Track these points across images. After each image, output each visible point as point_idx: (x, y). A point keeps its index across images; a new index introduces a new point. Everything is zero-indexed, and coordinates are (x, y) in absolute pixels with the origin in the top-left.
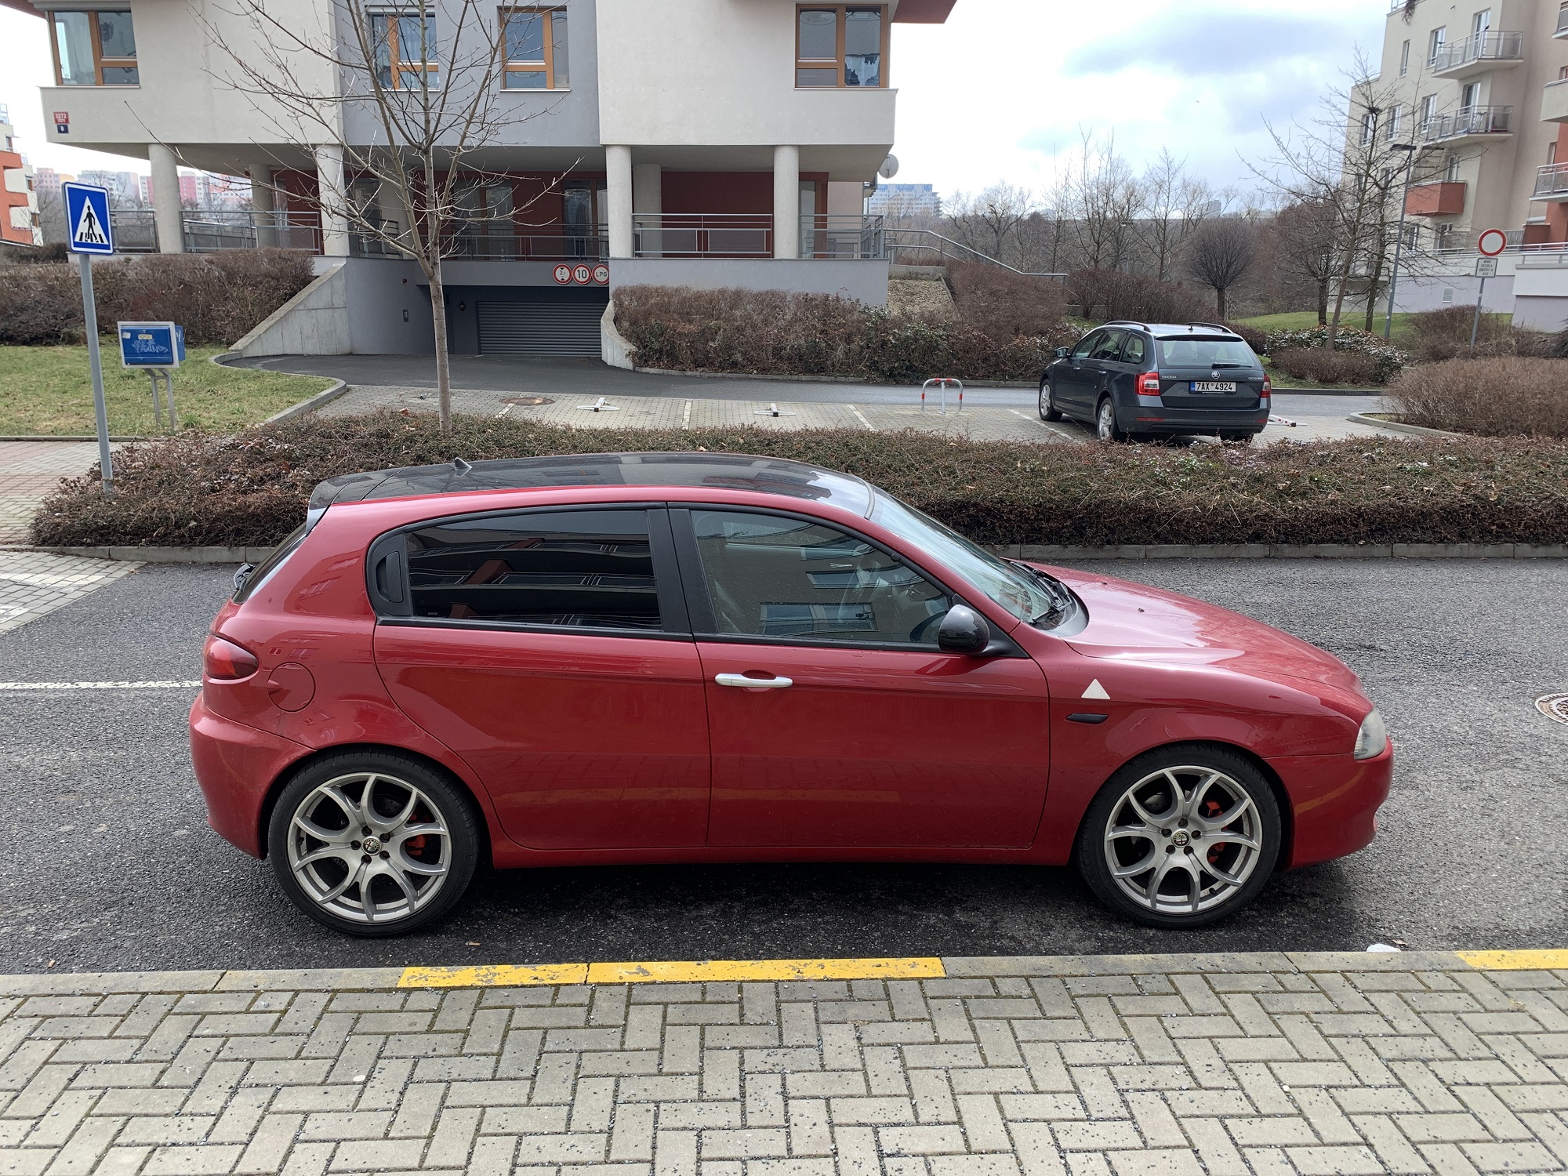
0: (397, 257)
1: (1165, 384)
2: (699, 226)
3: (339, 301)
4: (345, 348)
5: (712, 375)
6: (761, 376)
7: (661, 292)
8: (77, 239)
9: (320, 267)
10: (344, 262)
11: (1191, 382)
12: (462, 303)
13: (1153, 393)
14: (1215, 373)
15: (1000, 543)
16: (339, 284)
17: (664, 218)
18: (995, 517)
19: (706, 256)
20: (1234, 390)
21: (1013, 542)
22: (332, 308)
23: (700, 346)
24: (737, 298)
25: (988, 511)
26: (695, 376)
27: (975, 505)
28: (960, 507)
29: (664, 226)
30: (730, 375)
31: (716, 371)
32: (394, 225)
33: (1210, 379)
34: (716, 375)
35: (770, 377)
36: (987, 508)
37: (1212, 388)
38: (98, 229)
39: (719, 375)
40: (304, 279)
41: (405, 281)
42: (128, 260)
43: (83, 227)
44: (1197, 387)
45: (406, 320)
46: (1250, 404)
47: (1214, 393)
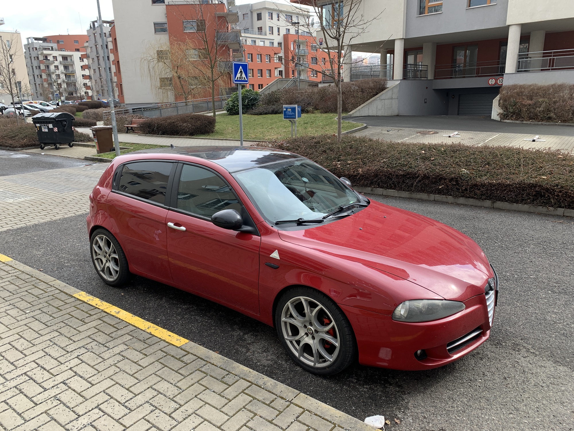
0: (426, 79)
2: (551, 56)
3: (395, 96)
4: (396, 113)
5: (536, 123)
6: (562, 124)
7: (521, 87)
8: (236, 79)
9: (390, 84)
10: (399, 82)
12: (454, 95)
15: (552, 206)
16: (396, 90)
17: (544, 53)
18: (551, 193)
19: (552, 69)
21: (560, 207)
22: (392, 99)
23: (532, 110)
24: (560, 88)
25: (547, 190)
26: (527, 124)
27: (540, 186)
28: (531, 186)
29: (543, 57)
30: (545, 123)
31: (539, 121)
32: (426, 67)
34: (538, 123)
35: (567, 124)
36: (547, 188)
38: (244, 75)
39: (540, 123)
40: (382, 88)
41: (427, 88)
42: (330, 85)
43: (238, 75)
45: (425, 102)
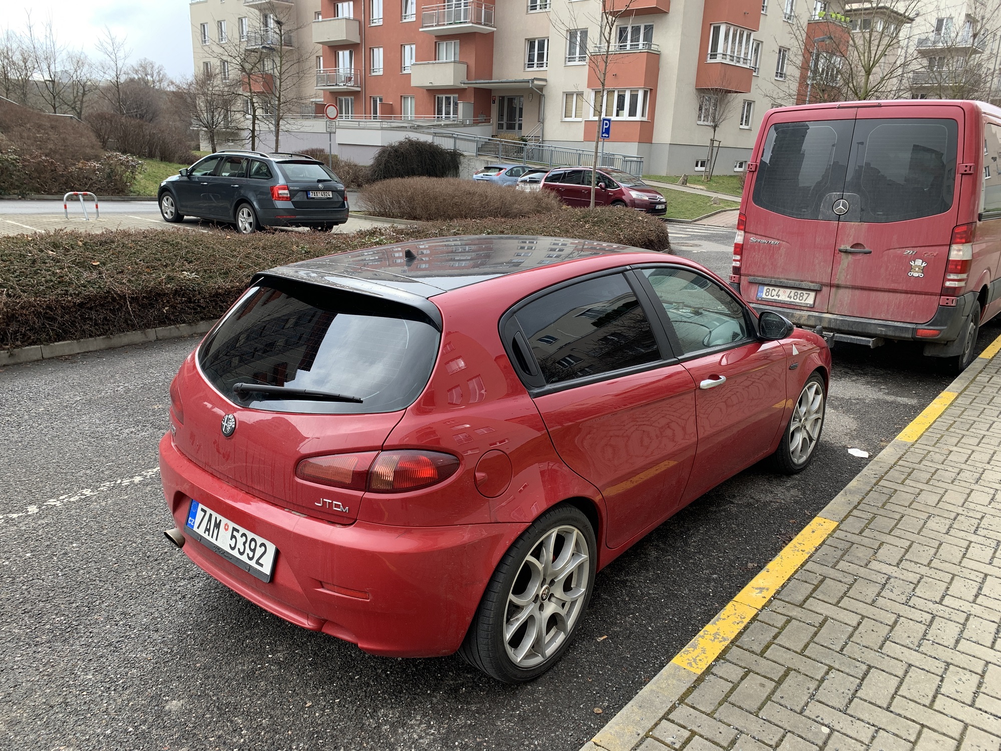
1: (293, 193)
11: (306, 191)
13: (287, 199)
14: (320, 185)
20: (331, 196)
33: (319, 190)
37: (320, 195)
44: (311, 195)
46: (338, 205)
47: (321, 199)
